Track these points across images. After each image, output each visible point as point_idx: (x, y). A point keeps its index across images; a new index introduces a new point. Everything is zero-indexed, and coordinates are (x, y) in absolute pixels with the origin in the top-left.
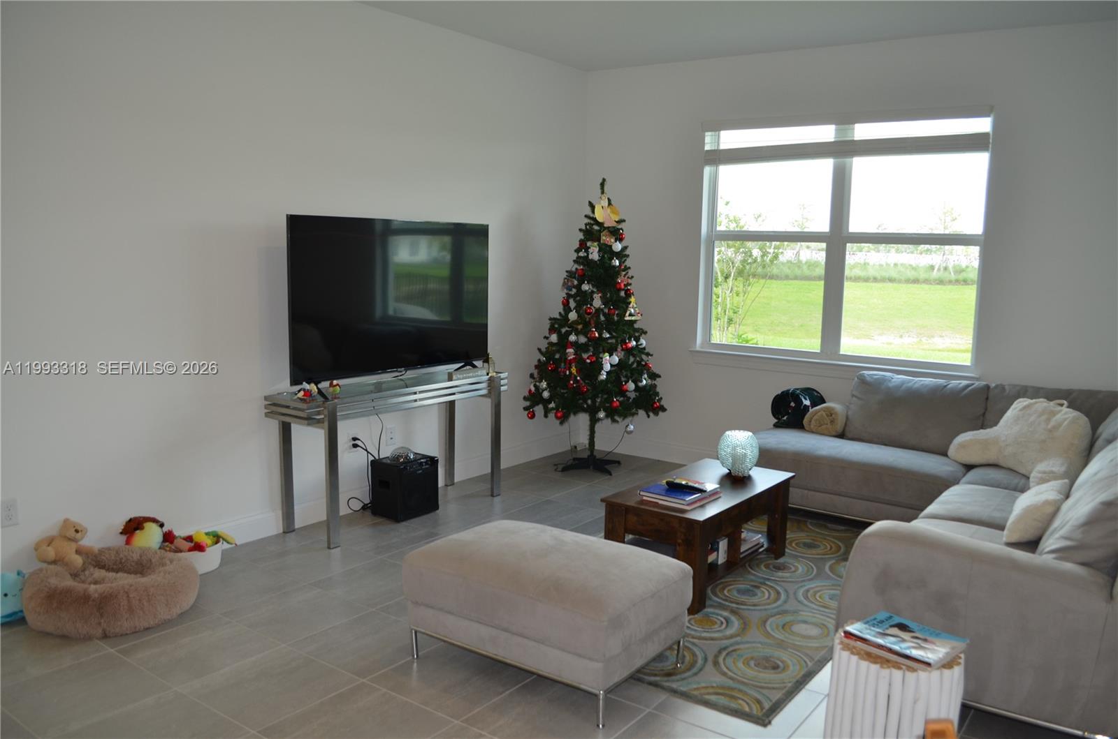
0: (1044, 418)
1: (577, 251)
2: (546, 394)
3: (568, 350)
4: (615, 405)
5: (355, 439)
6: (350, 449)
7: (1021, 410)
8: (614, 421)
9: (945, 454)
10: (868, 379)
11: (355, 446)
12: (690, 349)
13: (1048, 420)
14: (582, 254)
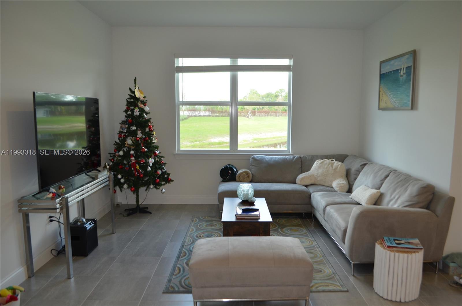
0: (330, 165)
1: (126, 111)
2: (122, 181)
3: (131, 159)
4: (157, 181)
5: (50, 217)
6: (49, 223)
7: (320, 164)
8: (157, 189)
9: (295, 183)
10: (257, 158)
11: (51, 221)
12: (174, 153)
13: (332, 166)
14: (129, 113)
